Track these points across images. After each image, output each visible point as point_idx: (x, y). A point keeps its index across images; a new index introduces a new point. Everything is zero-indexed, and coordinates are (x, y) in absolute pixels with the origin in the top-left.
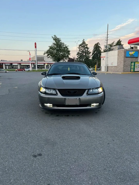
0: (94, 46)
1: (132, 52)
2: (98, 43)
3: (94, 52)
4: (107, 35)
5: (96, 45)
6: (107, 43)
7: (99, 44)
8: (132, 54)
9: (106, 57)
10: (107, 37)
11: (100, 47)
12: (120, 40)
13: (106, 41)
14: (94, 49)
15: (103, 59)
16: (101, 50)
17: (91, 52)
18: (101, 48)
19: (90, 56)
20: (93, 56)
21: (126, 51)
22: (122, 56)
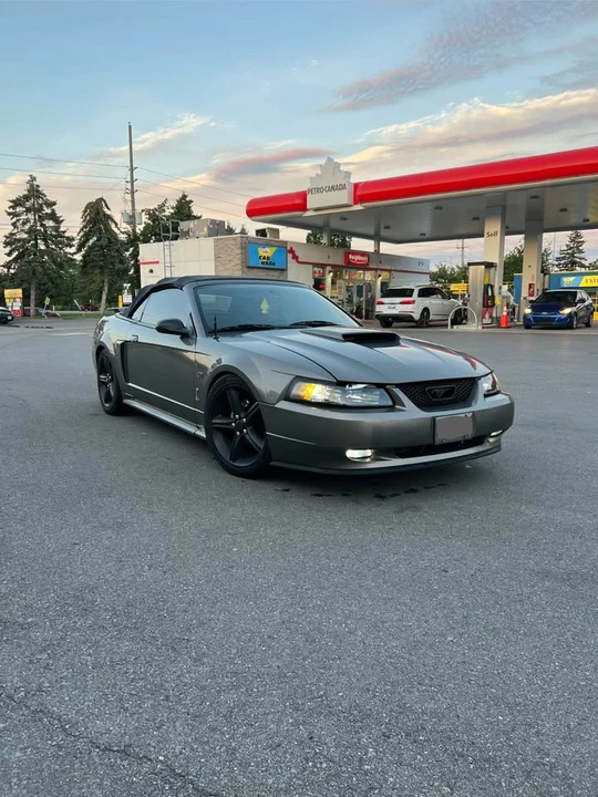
0: (85, 211)
1: (267, 249)
2: (102, 199)
3: (87, 237)
4: (132, 170)
5: (90, 206)
6: (133, 202)
7: (106, 205)
8: (266, 255)
9: (161, 261)
10: (132, 177)
11: (109, 217)
12: (184, 197)
13: (129, 197)
14: (85, 227)
15: (151, 271)
16: (116, 230)
17: (73, 239)
18: (116, 224)
19: (73, 254)
20: (84, 256)
21: (247, 245)
22: (232, 264)
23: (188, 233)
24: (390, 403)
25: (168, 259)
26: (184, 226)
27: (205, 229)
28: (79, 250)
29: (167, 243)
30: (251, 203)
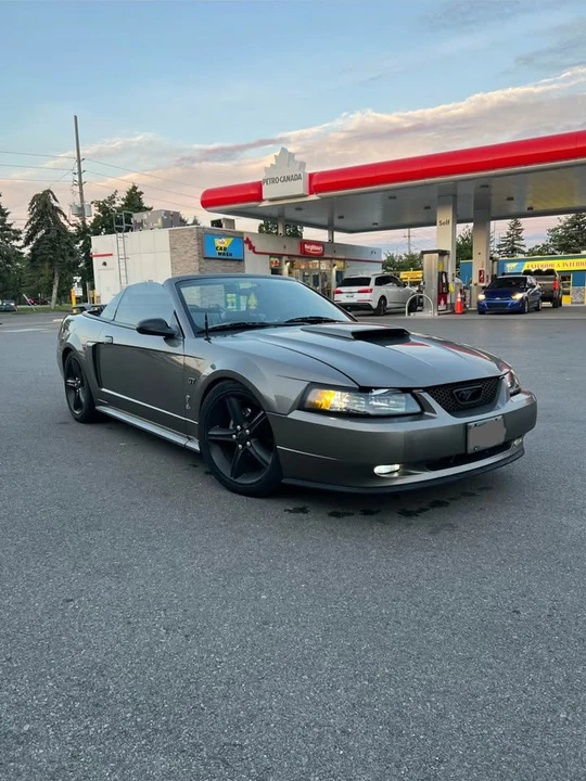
0: (32, 203)
1: (224, 240)
2: (49, 191)
3: (35, 230)
4: (79, 161)
5: (37, 198)
6: (81, 194)
7: (54, 197)
8: (223, 246)
9: (115, 253)
10: (80, 169)
11: (58, 210)
12: (135, 188)
13: (77, 189)
14: (32, 219)
15: (105, 264)
16: (65, 223)
17: (20, 232)
18: (65, 217)
19: (20, 248)
20: (32, 250)
21: (203, 236)
22: (189, 255)
23: (142, 223)
24: (418, 409)
25: (121, 251)
26: (137, 217)
27: (160, 221)
28: (27, 243)
29: (120, 235)
30: (206, 194)
